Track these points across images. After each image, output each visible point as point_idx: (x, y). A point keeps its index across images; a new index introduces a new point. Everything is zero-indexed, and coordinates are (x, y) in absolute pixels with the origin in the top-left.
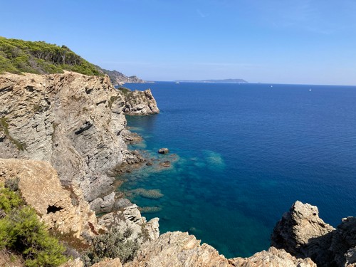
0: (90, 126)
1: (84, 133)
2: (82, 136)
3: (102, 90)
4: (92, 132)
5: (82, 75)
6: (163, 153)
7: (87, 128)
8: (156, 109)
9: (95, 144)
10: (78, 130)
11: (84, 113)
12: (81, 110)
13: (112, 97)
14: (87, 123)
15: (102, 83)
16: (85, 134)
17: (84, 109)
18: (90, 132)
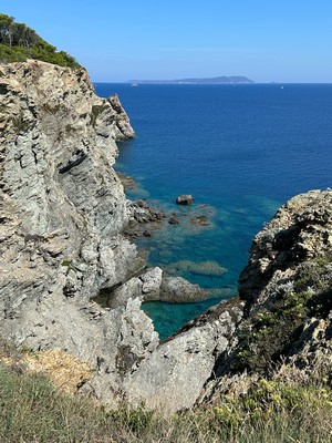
0: (84, 157)
1: (74, 170)
2: (69, 177)
3: (80, 93)
4: (86, 169)
5: (53, 66)
6: (185, 203)
7: (79, 162)
8: (130, 131)
9: (92, 190)
10: (65, 165)
11: (69, 135)
12: (63, 129)
13: (94, 107)
14: (78, 152)
15: (79, 80)
16: (74, 172)
17: (69, 128)
18: (83, 168)
